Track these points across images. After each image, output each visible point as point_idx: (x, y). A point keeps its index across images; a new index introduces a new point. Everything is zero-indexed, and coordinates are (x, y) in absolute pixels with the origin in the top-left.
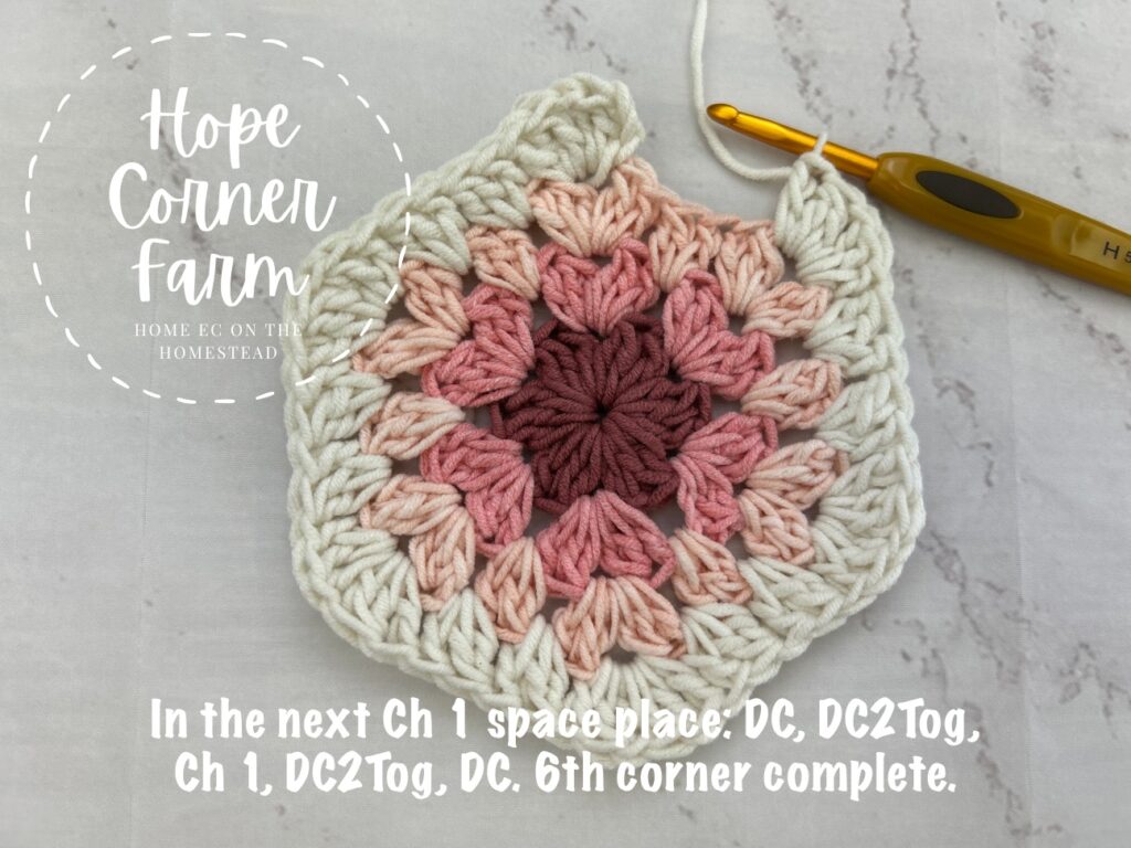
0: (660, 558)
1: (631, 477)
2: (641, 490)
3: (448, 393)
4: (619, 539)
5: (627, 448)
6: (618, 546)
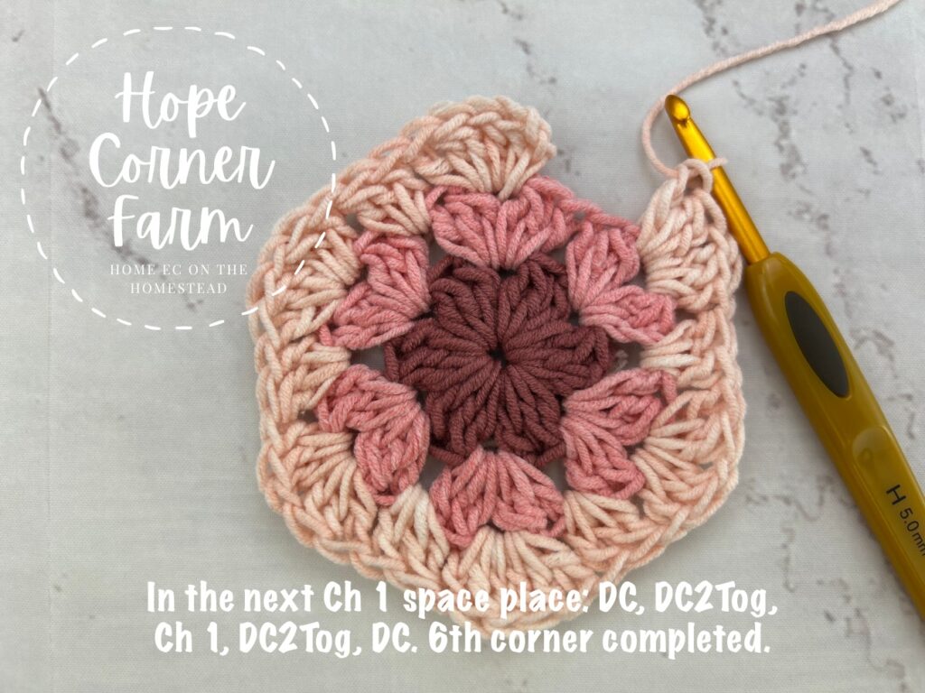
0: (656, 385)
1: (572, 366)
2: (588, 366)
3: (398, 487)
4: (617, 413)
5: (545, 353)
6: (621, 418)
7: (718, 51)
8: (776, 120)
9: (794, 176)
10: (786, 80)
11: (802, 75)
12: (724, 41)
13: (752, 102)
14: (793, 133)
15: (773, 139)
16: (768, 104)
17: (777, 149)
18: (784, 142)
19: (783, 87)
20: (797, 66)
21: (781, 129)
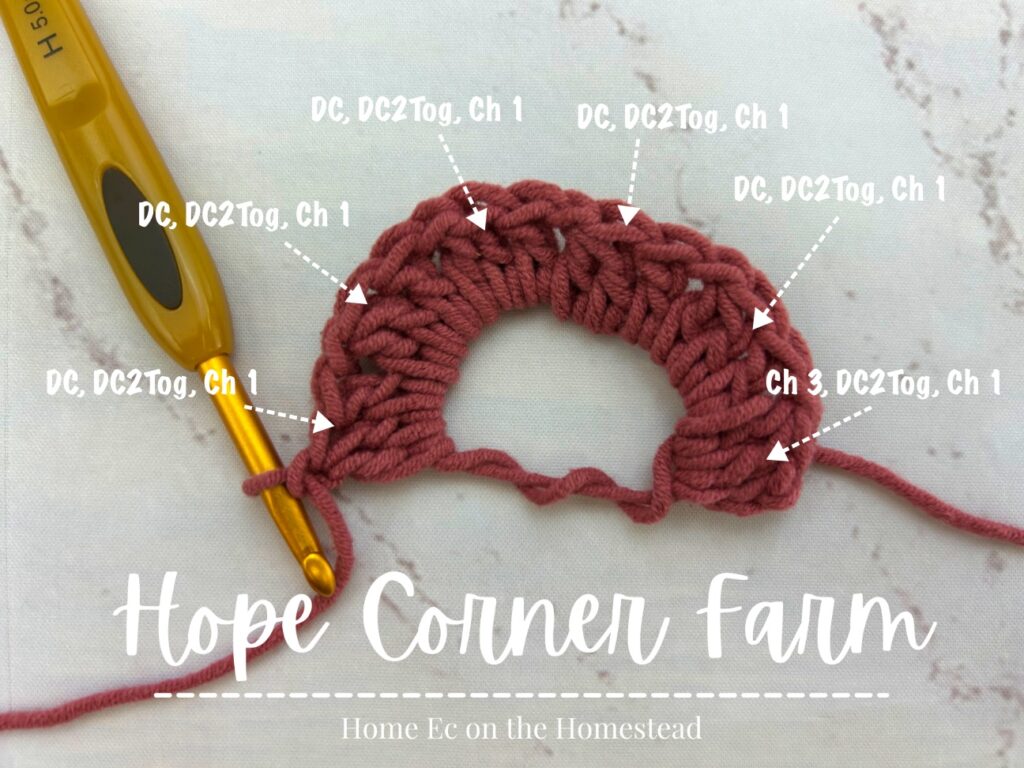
7: (903, 91)
8: (980, 183)
9: (1007, 257)
10: (990, 131)
11: (1011, 124)
12: (909, 77)
13: (948, 158)
14: (1002, 201)
15: (979, 208)
16: (969, 162)
17: (983, 221)
18: (991, 213)
19: (987, 140)
20: (1004, 112)
21: (987, 195)
